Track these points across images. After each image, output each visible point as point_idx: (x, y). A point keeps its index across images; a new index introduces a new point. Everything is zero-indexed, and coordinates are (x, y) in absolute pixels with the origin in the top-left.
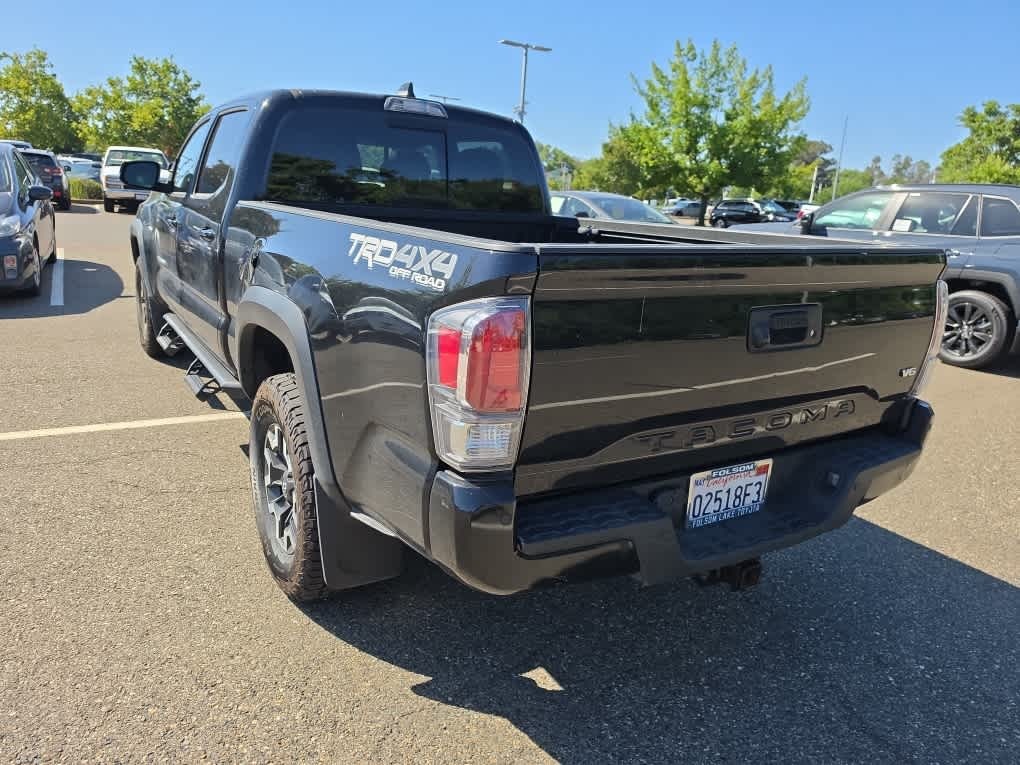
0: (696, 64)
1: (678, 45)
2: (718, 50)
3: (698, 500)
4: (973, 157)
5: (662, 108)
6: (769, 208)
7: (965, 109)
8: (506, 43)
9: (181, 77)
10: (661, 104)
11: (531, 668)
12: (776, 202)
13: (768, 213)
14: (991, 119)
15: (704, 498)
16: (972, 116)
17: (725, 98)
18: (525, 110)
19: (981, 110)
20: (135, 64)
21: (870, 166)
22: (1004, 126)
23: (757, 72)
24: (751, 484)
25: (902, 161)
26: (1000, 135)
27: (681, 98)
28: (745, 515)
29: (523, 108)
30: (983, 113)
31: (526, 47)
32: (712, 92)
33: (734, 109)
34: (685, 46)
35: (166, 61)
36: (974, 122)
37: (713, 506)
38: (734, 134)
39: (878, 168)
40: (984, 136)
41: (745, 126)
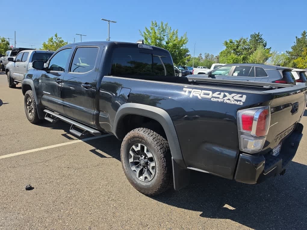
0: (157, 28)
1: (152, 22)
2: (163, 24)
4: (227, 54)
5: (148, 40)
6: (180, 68)
7: (224, 41)
8: (103, 19)
10: (148, 39)
11: (224, 205)
12: (181, 67)
13: (179, 70)
14: (231, 44)
16: (227, 43)
17: (166, 38)
19: (228, 42)
21: (199, 56)
22: (234, 46)
23: (174, 30)
24: (279, 148)
25: (207, 55)
26: (234, 48)
27: (154, 37)
29: (109, 39)
30: (229, 42)
31: (109, 21)
32: (162, 36)
33: (168, 41)
34: (154, 22)
36: (227, 44)
38: (169, 48)
39: (201, 56)
40: (230, 48)
41: (172, 46)
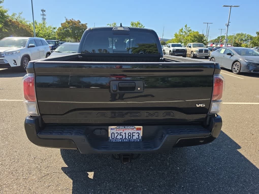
3: (113, 134)
8: (224, 6)
9: (141, 25)
15: (115, 134)
18: (229, 24)
20: (132, 23)
24: (135, 133)
28: (133, 142)
29: (228, 24)
35: (138, 22)
37: (119, 137)
